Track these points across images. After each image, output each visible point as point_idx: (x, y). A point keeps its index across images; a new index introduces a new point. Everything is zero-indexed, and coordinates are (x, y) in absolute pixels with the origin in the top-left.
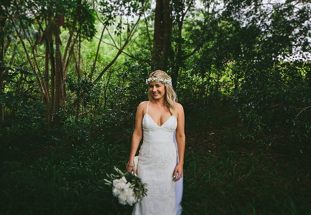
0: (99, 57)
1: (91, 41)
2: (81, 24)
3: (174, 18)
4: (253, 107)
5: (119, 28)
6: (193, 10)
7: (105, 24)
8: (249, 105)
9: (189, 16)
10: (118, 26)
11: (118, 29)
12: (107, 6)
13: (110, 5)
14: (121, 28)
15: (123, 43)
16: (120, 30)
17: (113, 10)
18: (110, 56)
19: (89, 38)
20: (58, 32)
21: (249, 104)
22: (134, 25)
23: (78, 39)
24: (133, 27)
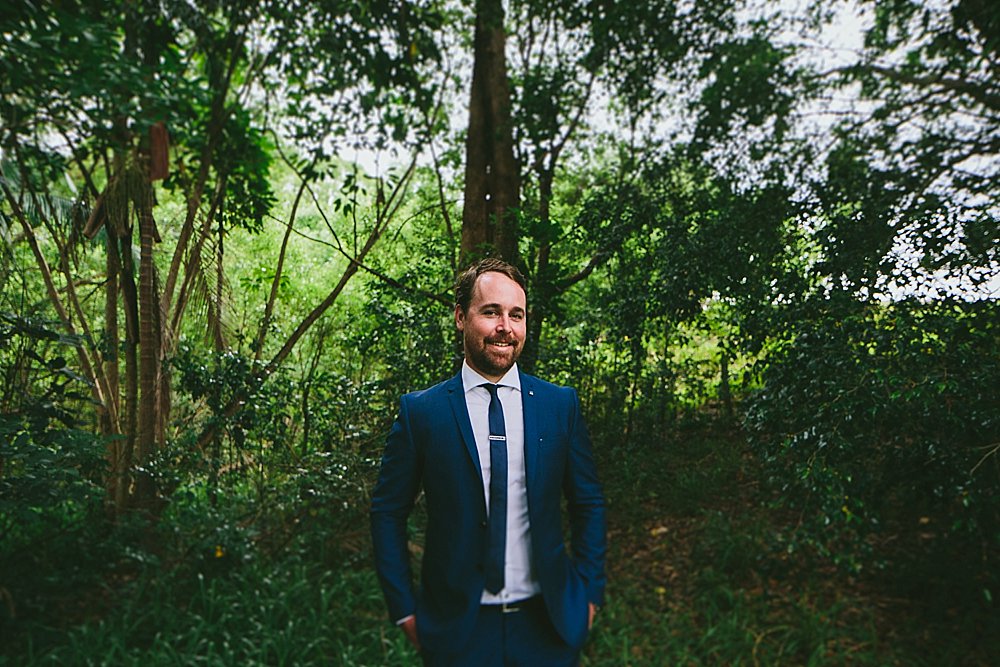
0: (283, 285)
1: (257, 232)
2: (222, 176)
3: (527, 159)
4: (822, 444)
5: (351, 190)
6: (584, 136)
7: (304, 177)
8: (806, 437)
9: (572, 155)
10: (347, 183)
11: (346, 194)
12: (308, 119)
13: (320, 114)
14: (355, 189)
15: (362, 241)
16: (351, 195)
17: (328, 131)
18: (318, 281)
19: (251, 223)
20: (147, 202)
21: (806, 433)
22: (398, 181)
23: (215, 225)
24: (395, 186)
